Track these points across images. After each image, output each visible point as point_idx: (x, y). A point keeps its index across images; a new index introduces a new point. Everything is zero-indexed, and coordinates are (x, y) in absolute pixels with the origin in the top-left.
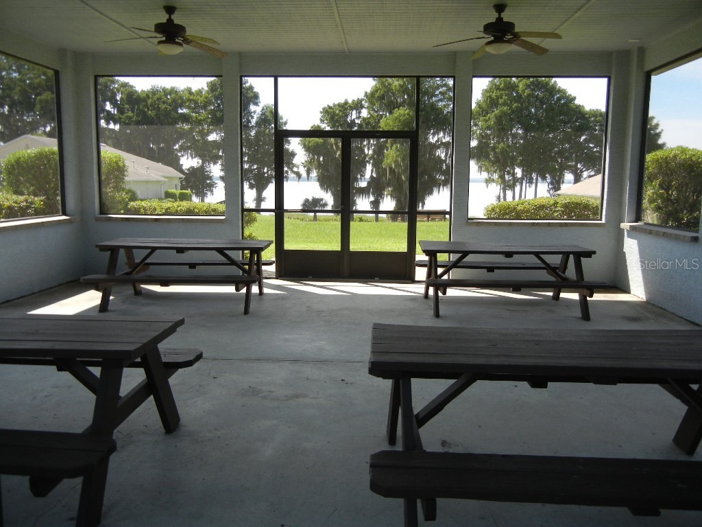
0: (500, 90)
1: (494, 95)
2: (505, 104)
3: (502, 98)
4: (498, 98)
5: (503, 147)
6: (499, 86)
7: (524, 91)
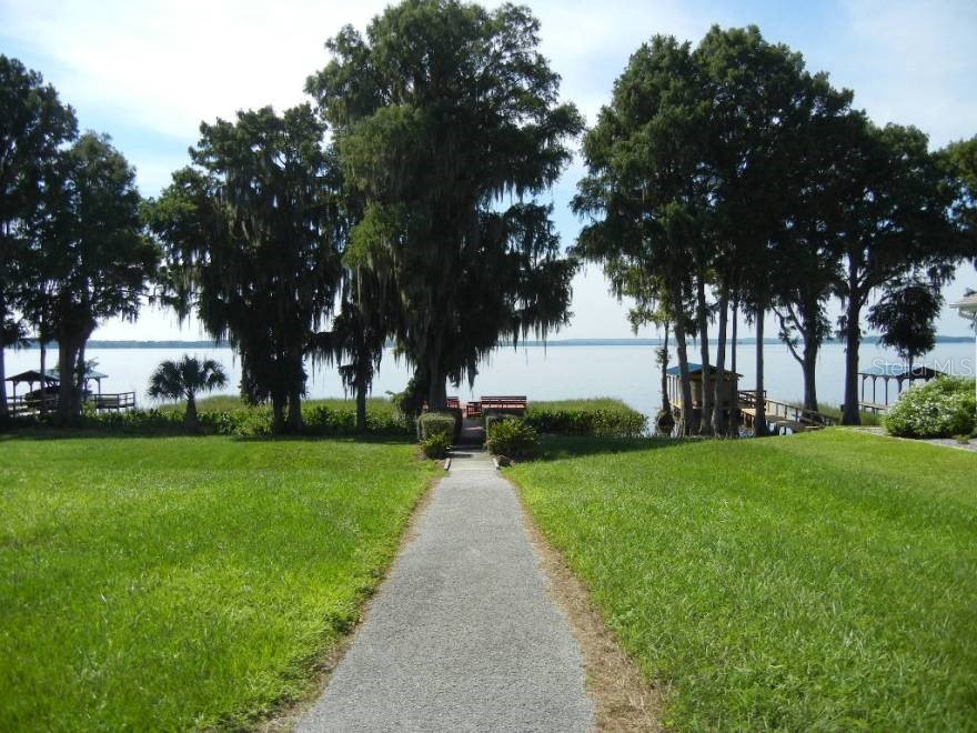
0: (661, 69)
1: (646, 85)
2: (675, 100)
3: (666, 88)
4: (655, 91)
5: (677, 212)
6: (657, 63)
7: (723, 73)
